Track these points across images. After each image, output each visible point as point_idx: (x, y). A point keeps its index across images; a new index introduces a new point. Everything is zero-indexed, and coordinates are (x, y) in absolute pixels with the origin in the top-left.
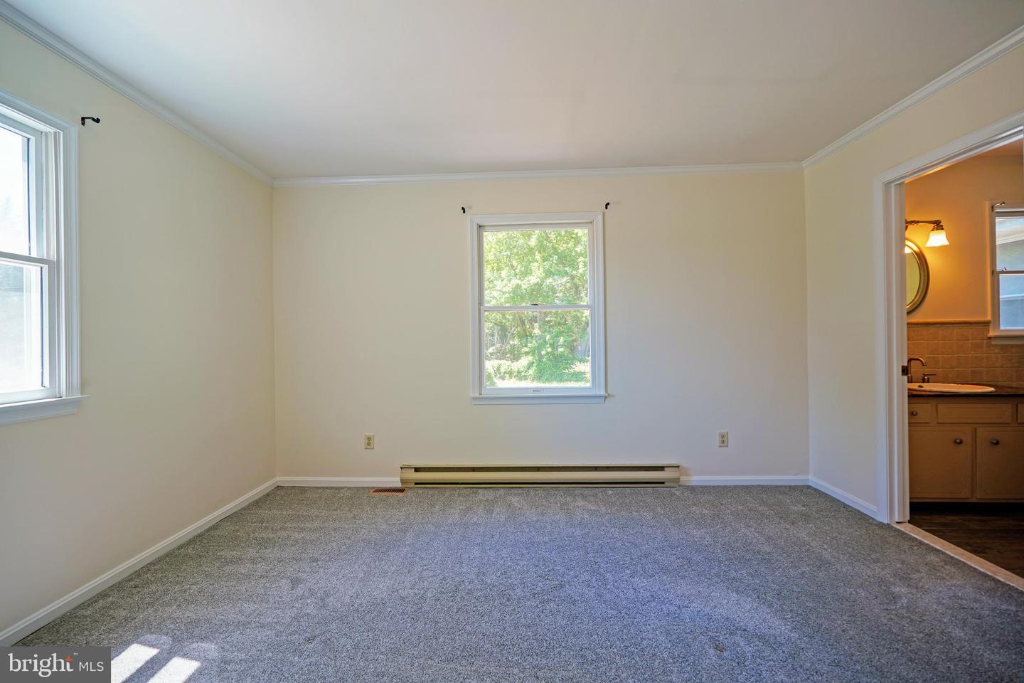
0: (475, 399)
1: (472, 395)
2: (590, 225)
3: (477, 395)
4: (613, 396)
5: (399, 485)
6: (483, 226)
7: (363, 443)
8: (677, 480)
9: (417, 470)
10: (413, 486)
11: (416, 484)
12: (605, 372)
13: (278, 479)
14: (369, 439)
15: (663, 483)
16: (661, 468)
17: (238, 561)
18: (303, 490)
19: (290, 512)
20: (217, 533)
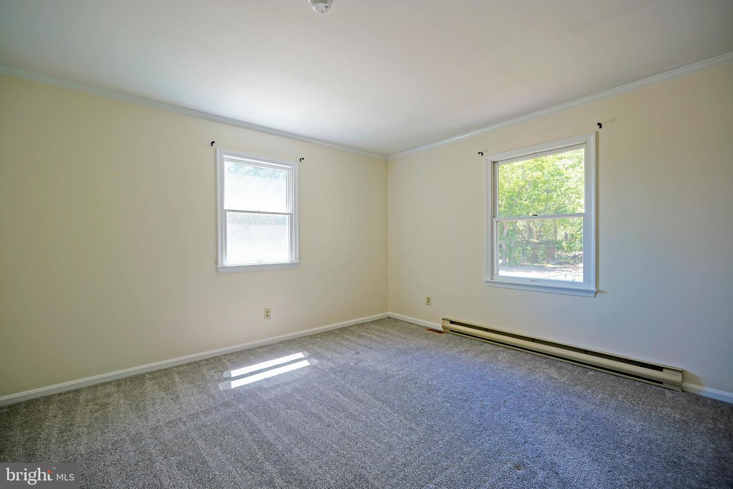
0: (487, 282)
1: (486, 279)
2: (585, 145)
3: (490, 280)
4: (603, 292)
5: (442, 329)
6: (497, 162)
7: (425, 300)
8: (679, 385)
9: (452, 322)
10: (449, 331)
11: (451, 331)
12: (595, 271)
13: (389, 313)
14: (428, 299)
15: (661, 383)
16: (660, 369)
17: (347, 339)
18: (396, 320)
19: (383, 328)
20: (350, 329)
